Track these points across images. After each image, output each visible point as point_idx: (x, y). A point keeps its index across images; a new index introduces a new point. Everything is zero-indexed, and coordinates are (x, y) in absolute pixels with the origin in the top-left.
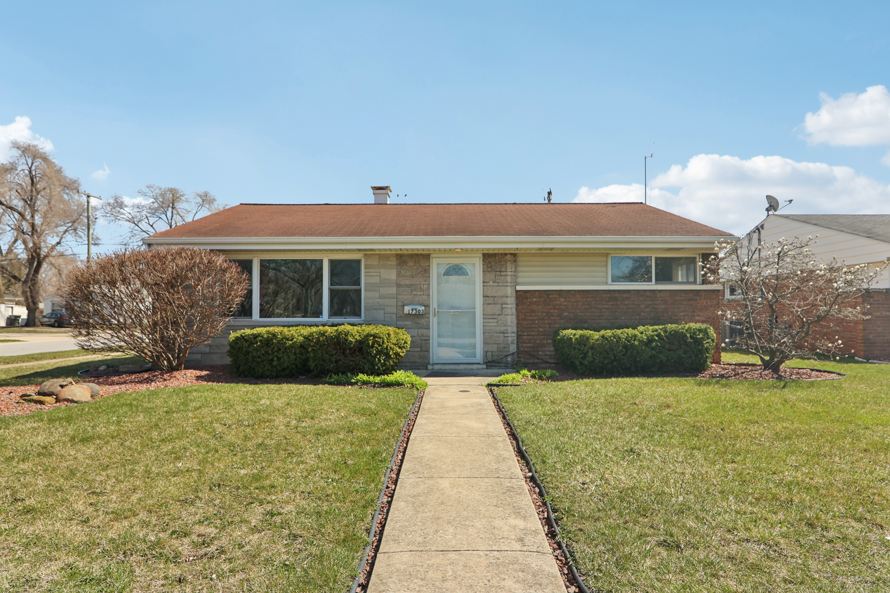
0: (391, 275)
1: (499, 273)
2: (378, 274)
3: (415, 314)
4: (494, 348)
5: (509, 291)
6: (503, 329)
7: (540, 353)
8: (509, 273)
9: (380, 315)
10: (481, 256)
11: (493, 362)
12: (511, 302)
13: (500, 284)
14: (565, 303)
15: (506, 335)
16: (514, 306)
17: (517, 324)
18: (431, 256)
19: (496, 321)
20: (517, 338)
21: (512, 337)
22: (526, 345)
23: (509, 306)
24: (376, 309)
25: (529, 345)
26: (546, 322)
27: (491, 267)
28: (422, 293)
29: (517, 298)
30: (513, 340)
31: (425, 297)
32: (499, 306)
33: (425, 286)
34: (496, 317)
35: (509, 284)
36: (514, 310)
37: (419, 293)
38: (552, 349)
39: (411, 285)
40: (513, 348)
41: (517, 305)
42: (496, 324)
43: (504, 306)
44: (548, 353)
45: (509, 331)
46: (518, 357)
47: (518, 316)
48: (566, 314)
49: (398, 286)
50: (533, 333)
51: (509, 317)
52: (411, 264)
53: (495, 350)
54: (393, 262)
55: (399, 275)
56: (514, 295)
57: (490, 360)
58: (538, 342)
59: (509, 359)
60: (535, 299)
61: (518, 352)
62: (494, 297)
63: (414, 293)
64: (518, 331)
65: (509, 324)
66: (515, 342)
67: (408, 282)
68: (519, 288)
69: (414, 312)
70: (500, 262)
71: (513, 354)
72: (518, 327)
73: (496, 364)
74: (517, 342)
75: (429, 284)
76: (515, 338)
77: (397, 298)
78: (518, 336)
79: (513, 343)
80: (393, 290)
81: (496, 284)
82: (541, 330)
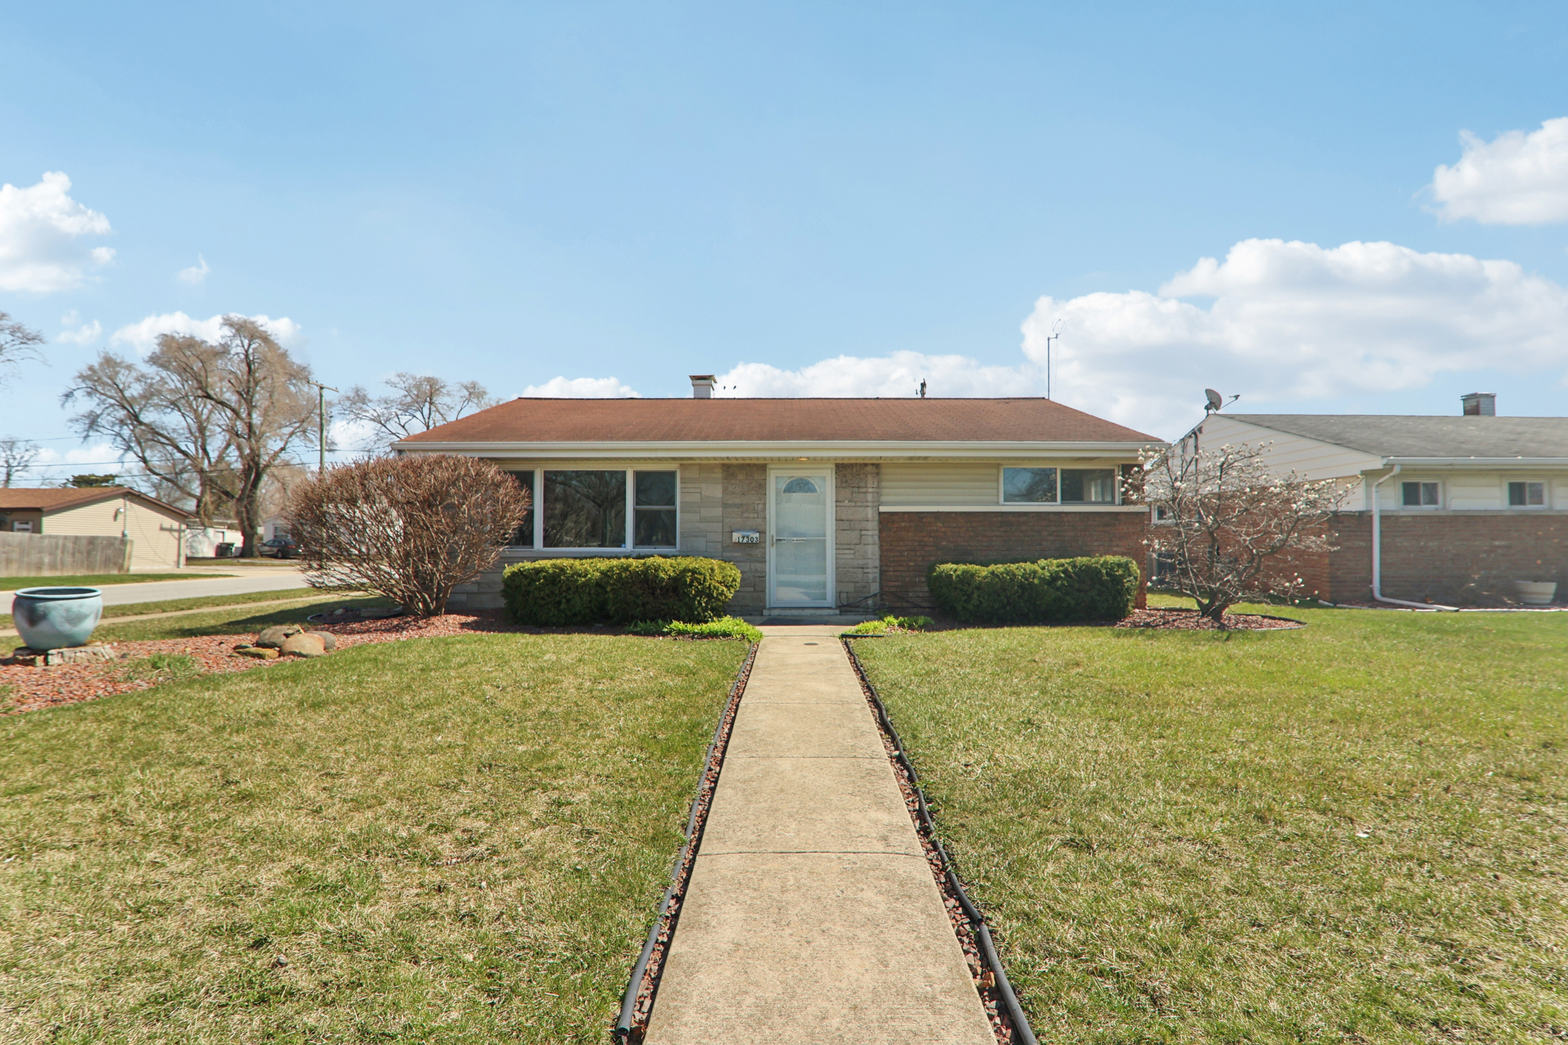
0: (715, 491)
1: (856, 489)
2: (699, 490)
3: (747, 543)
4: (850, 588)
5: (870, 513)
6: (861, 562)
7: (911, 594)
8: (870, 490)
9: (700, 544)
10: (833, 466)
11: (848, 605)
12: (872, 528)
13: (858, 504)
14: (943, 529)
15: (866, 571)
16: (877, 532)
17: (881, 556)
18: (769, 466)
19: (852, 552)
20: (881, 575)
21: (873, 574)
22: (893, 584)
23: (870, 533)
24: (696, 536)
25: (896, 583)
26: (918, 553)
27: (846, 481)
28: (755, 515)
29: (880, 522)
30: (875, 578)
31: (759, 521)
32: (857, 532)
33: (760, 506)
34: (852, 547)
35: (870, 504)
36: (876, 538)
37: (752, 516)
38: (926, 589)
39: (741, 505)
40: (875, 588)
41: (880, 531)
42: (852, 556)
43: (863, 533)
44: (921, 595)
45: (870, 566)
46: (882, 600)
47: (881, 546)
48: (944, 543)
49: (725, 505)
50: (901, 568)
51: (870, 547)
52: (741, 477)
53: (852, 590)
54: (719, 475)
55: (725, 491)
56: (877, 518)
57: (845, 603)
58: (907, 579)
59: (870, 602)
60: (903, 524)
61: (882, 593)
62: (850, 521)
63: (746, 515)
64: (881, 566)
65: (870, 556)
66: (878, 579)
67: (737, 501)
68: (883, 509)
69: (745, 540)
70: (859, 475)
71: (875, 595)
72: (881, 561)
73: (852, 609)
74: (881, 579)
75: (765, 504)
76: (878, 575)
77: (723, 522)
78: (882, 572)
79: (874, 581)
80: (718, 512)
81: (853, 504)
82: (911, 564)
